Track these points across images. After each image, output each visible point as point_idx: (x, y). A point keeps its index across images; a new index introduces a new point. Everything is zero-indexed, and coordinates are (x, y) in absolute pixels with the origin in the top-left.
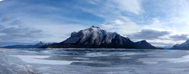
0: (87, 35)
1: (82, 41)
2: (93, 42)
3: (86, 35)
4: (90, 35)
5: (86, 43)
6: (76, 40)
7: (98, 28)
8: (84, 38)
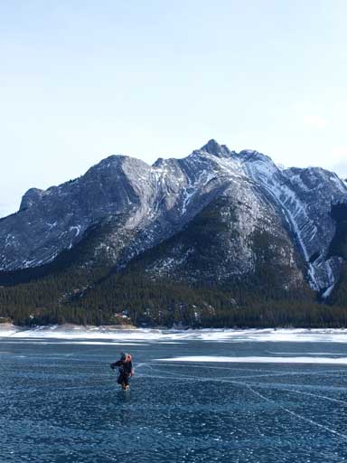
0: (170, 203)
1: (111, 248)
2: (248, 252)
3: (161, 201)
4: (198, 199)
5: (168, 263)
6: (54, 241)
7: (249, 156)
8: (133, 222)
